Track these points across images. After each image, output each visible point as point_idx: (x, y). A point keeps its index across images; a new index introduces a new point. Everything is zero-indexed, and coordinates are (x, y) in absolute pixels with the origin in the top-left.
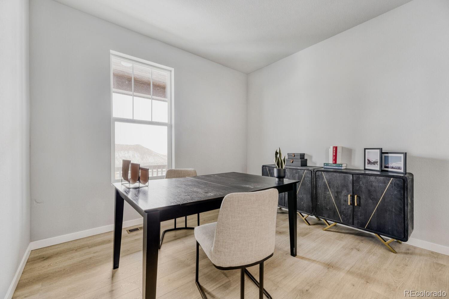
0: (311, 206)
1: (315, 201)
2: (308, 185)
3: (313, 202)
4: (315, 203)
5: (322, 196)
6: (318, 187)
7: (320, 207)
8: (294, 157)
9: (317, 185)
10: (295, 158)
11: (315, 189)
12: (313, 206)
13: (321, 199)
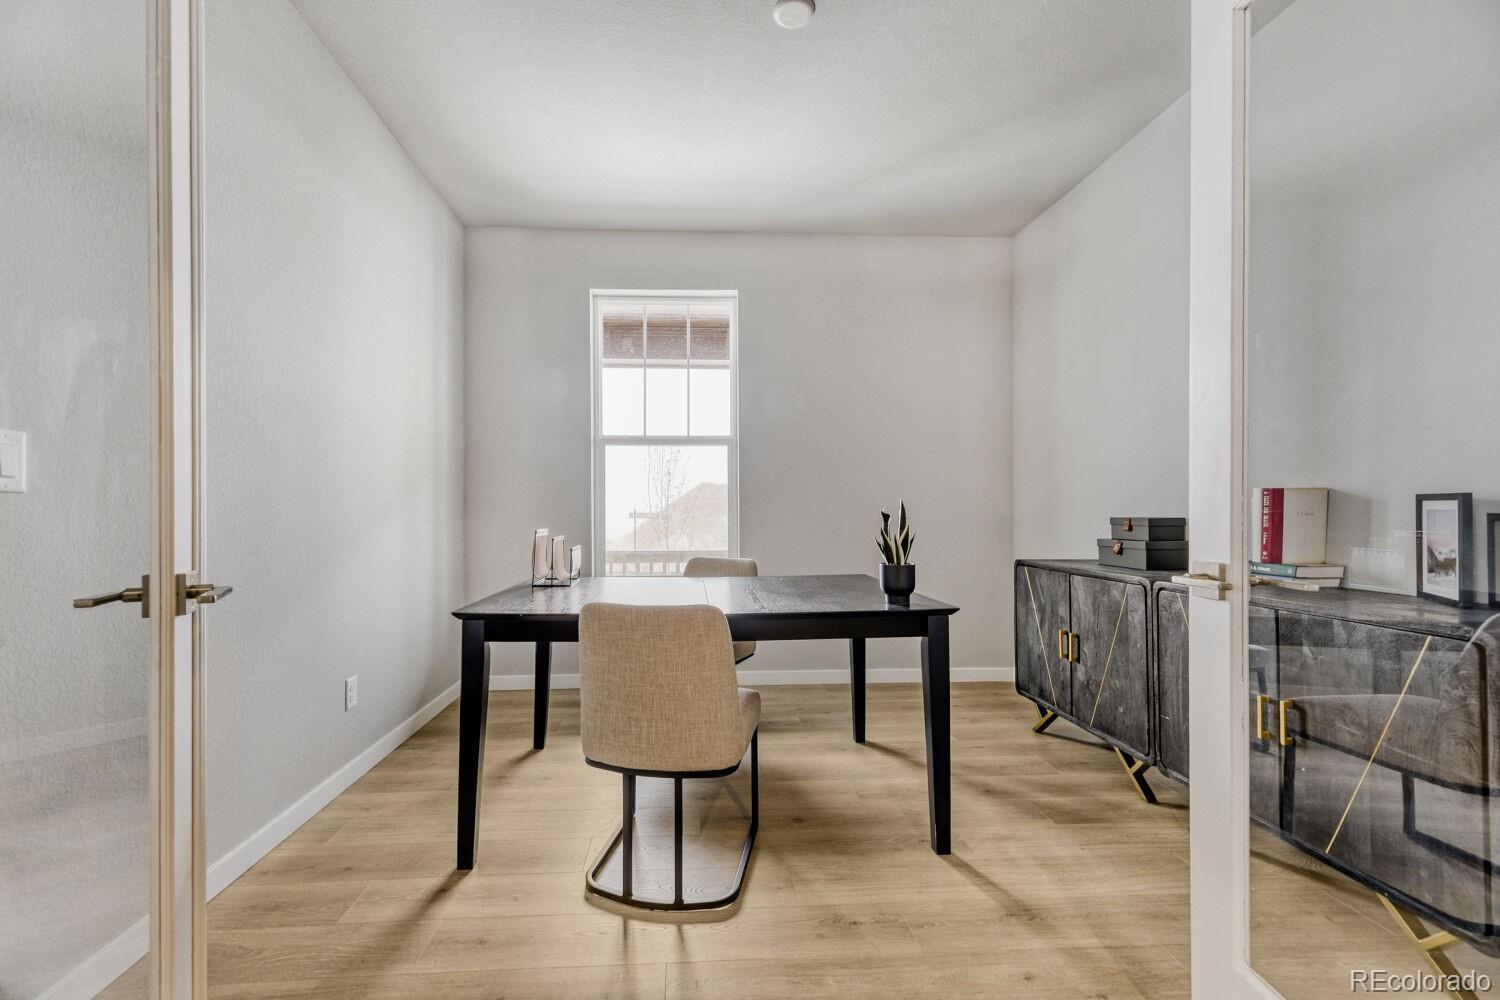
0: (1147, 727)
1: (1157, 706)
2: (1136, 642)
3: (1152, 712)
4: (1157, 714)
5: (1178, 691)
6: (1166, 651)
7: (1171, 733)
8: (1130, 533)
9: (1163, 646)
10: (1129, 535)
11: (1156, 658)
12: (1152, 724)
13: (1175, 703)
